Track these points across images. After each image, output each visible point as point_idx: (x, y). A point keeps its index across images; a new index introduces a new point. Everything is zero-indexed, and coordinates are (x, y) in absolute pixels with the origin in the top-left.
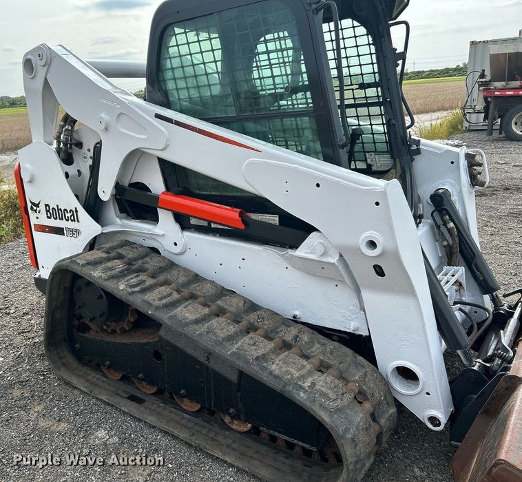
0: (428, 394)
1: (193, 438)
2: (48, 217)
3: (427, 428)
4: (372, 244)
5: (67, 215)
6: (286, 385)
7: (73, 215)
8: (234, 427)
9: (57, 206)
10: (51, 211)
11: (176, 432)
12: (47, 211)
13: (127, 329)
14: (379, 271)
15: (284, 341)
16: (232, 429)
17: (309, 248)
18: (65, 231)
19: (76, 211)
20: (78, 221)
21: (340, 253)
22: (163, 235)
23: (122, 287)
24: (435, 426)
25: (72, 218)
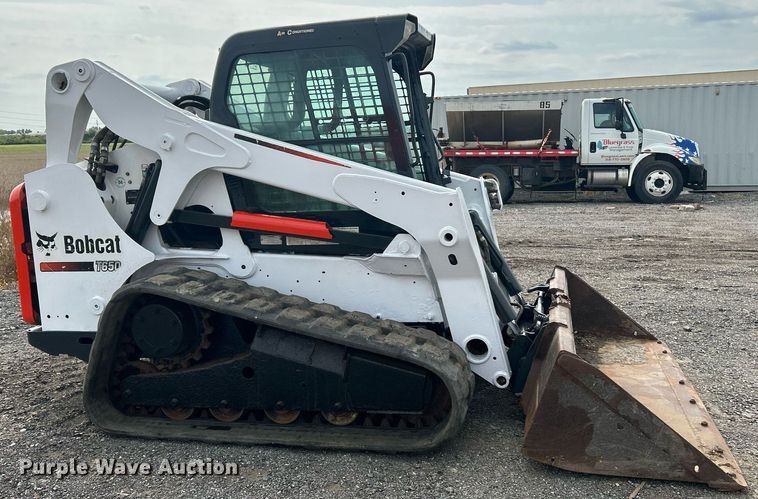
0: (495, 358)
1: (301, 440)
2: (68, 252)
3: (496, 387)
4: (449, 237)
5: (101, 246)
6: (401, 351)
7: (112, 244)
8: (337, 423)
9: (86, 237)
10: (74, 244)
11: (281, 440)
12: (67, 244)
13: (197, 359)
14: (453, 260)
15: (382, 329)
16: (336, 426)
17: (395, 248)
18: (95, 266)
19: (117, 239)
20: (119, 251)
21: (422, 249)
22: (228, 259)
23: (217, 300)
24: (502, 384)
25: (110, 249)
